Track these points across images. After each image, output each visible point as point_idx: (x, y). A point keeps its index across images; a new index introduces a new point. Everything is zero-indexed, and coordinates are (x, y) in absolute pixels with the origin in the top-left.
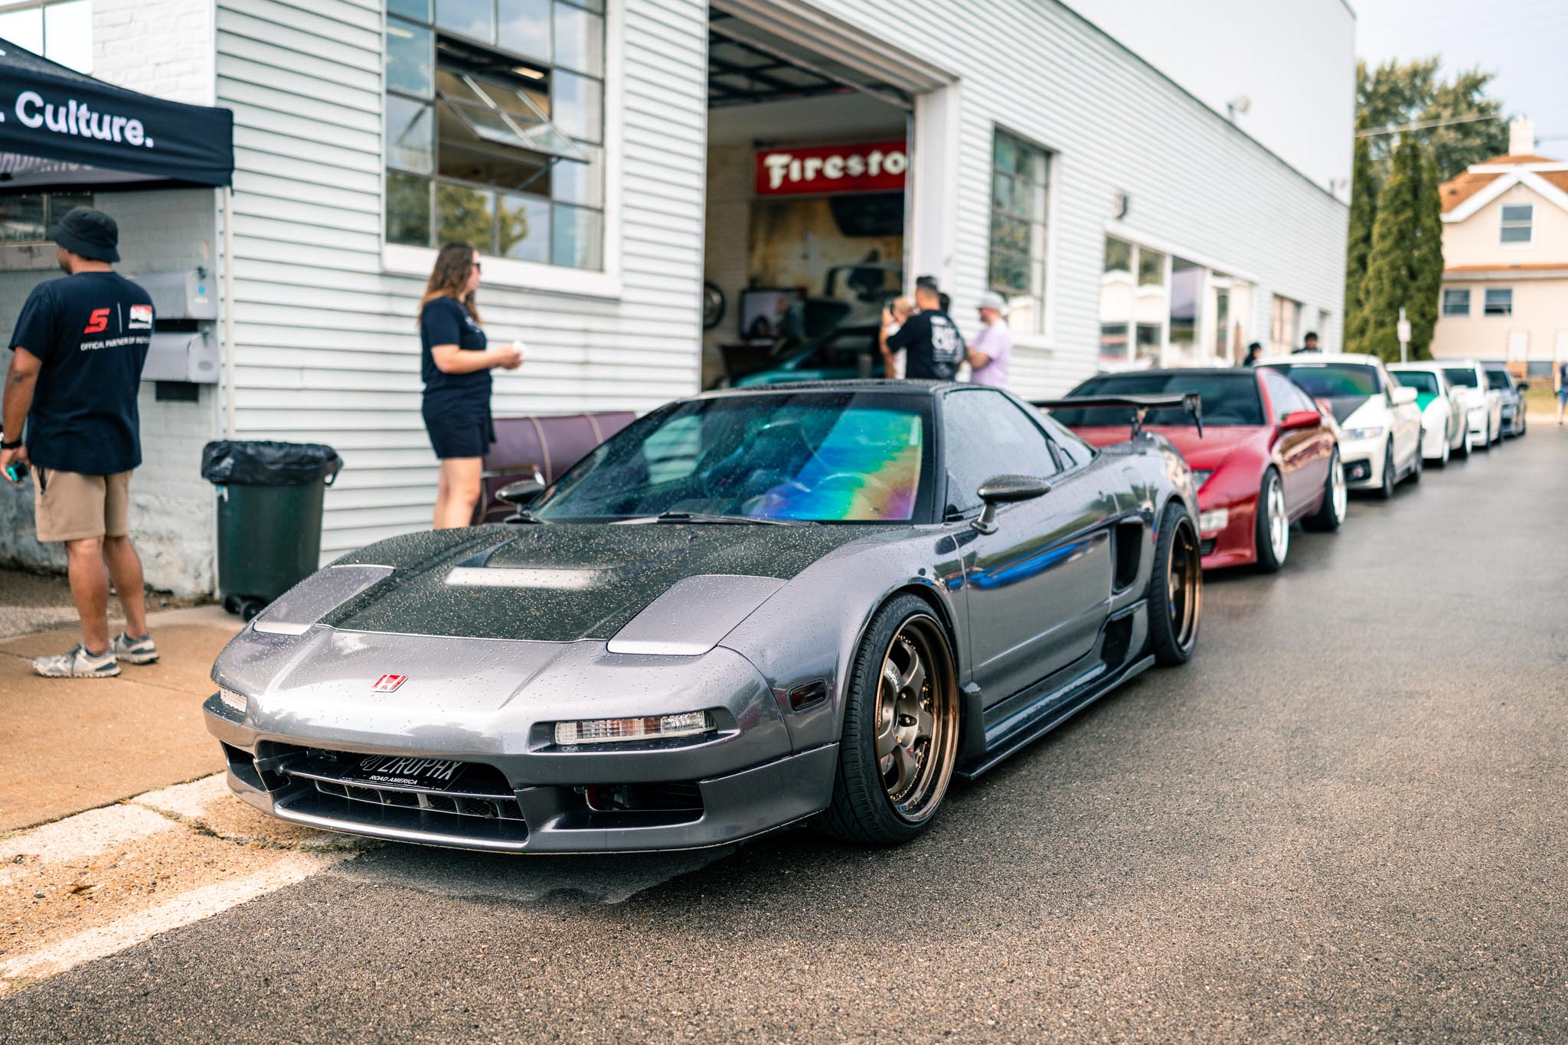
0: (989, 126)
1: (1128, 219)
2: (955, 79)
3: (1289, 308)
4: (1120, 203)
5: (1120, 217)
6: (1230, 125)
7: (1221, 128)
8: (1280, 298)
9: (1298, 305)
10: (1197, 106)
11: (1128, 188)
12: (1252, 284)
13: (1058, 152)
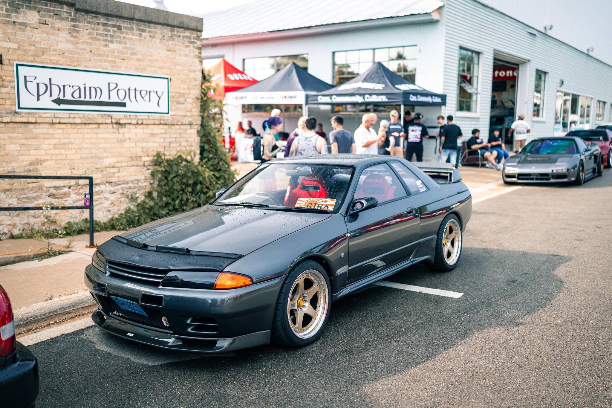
0: (535, 70)
1: (563, 86)
2: (529, 61)
3: (601, 104)
4: (561, 83)
5: (561, 86)
6: (588, 55)
7: (585, 56)
8: (599, 101)
9: (604, 103)
10: (580, 52)
11: (563, 78)
12: (592, 98)
13: (548, 73)
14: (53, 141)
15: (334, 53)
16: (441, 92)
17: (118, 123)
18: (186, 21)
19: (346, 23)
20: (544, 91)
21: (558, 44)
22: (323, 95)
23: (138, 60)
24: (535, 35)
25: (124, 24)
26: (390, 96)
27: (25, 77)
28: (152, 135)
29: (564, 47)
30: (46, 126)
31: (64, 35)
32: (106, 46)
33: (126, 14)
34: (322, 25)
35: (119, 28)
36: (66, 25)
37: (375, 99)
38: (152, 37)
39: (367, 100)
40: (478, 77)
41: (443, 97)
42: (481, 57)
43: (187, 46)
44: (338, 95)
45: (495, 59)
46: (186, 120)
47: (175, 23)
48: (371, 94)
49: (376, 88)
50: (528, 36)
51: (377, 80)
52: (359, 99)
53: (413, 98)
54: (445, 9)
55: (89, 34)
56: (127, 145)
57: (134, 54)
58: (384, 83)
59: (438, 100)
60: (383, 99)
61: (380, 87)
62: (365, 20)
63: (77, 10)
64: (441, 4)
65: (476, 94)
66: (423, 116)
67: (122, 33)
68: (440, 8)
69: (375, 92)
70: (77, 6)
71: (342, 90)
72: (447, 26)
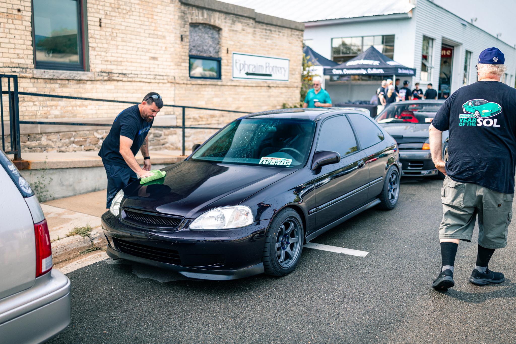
0: (465, 51)
2: (461, 44)
6: (497, 39)
7: (495, 40)
13: (472, 52)
14: (244, 96)
15: (332, 39)
16: (412, 67)
17: (269, 87)
18: (298, 25)
19: (345, 18)
20: (469, 65)
21: (479, 31)
22: (337, 69)
23: (278, 49)
24: (465, 25)
25: (273, 29)
26: (386, 70)
27: (236, 60)
28: (281, 93)
29: (483, 34)
30: (242, 88)
31: (250, 36)
32: (266, 41)
33: (274, 23)
34: (326, 20)
35: (271, 31)
36: (250, 30)
37: (375, 71)
38: (283, 35)
39: (369, 72)
40: (432, 56)
41: (414, 70)
42: (434, 42)
43: (297, 41)
44: (348, 69)
45: (443, 44)
46: (295, 85)
47: (293, 27)
48: (372, 69)
49: (375, 64)
50: (462, 26)
51: (374, 58)
52: (363, 72)
53: (400, 71)
54: (416, 10)
55: (260, 35)
56: (272, 99)
57: (276, 46)
58: (379, 60)
59: (412, 72)
60: (381, 71)
61: (376, 63)
62: (359, 17)
63: (256, 22)
64: (414, 7)
65: (431, 68)
66: (409, 82)
67: (272, 34)
68: (413, 9)
69: (375, 67)
70: (257, 20)
71: (349, 66)
72: (417, 21)
